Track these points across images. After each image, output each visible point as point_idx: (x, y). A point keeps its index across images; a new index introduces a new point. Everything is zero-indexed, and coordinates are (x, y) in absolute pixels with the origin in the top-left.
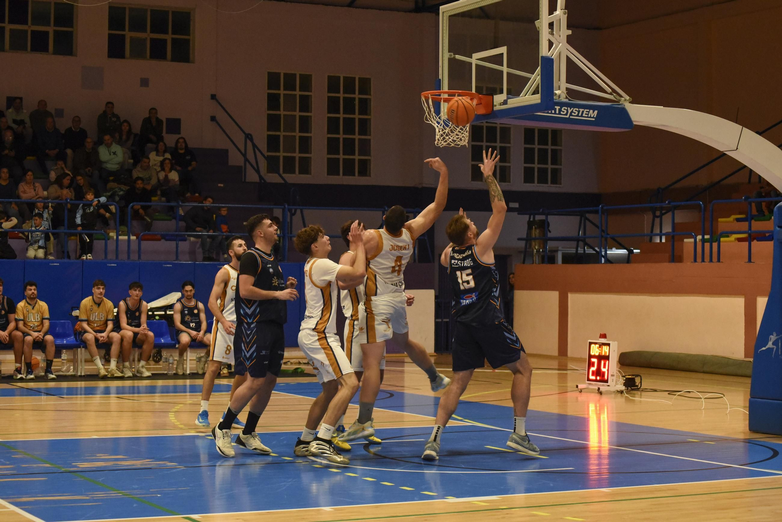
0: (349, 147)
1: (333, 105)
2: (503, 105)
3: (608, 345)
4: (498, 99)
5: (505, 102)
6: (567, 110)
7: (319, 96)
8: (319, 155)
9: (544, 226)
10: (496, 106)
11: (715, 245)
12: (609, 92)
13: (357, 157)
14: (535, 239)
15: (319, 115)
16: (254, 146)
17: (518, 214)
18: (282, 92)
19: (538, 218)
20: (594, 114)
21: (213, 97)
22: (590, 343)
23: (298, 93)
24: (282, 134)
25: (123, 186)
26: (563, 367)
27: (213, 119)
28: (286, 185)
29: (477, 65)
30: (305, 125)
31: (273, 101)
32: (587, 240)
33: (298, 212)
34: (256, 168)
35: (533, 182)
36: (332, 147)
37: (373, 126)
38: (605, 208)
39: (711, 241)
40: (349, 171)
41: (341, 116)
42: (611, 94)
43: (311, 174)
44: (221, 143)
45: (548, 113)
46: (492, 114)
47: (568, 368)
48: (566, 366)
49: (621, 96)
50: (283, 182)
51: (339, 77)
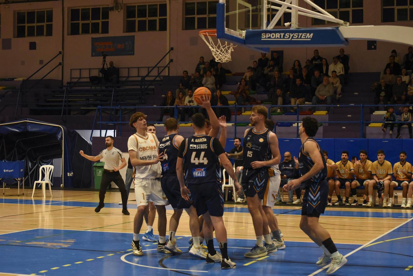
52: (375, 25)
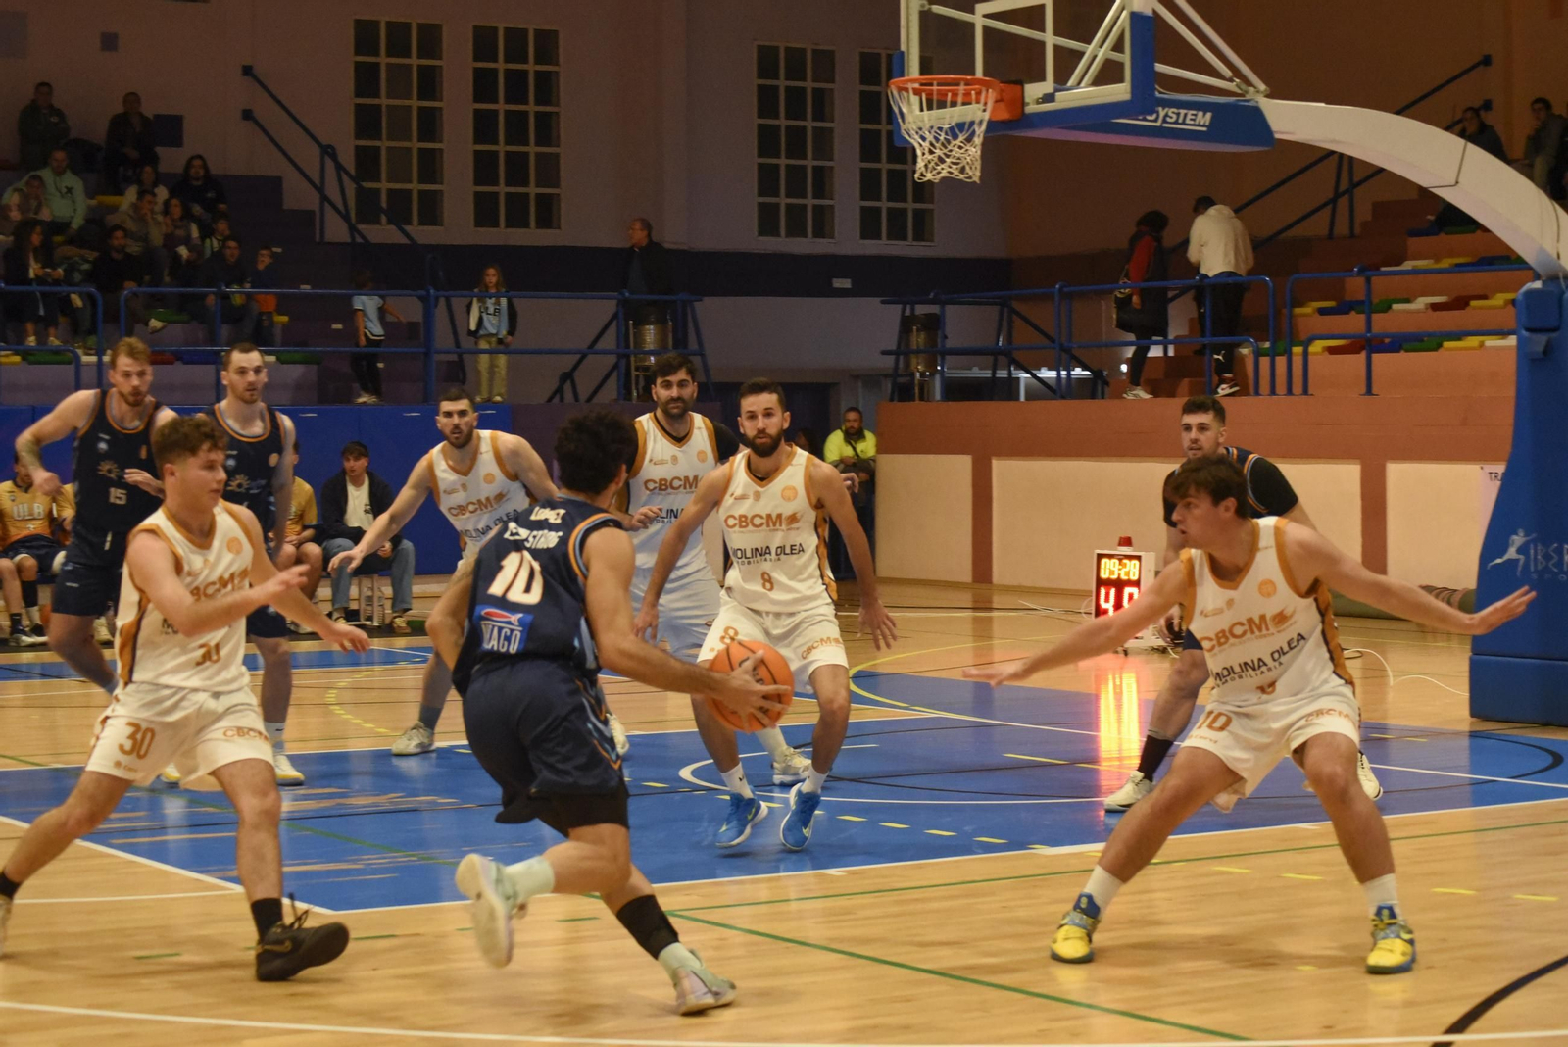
0: (517, 169)
1: (484, 84)
2: (1043, 102)
3: (1138, 558)
4: (1033, 91)
5: (1049, 98)
6: (1158, 112)
7: (457, 66)
8: (458, 187)
9: (933, 324)
10: (1028, 104)
11: (1281, 361)
12: (1227, 77)
13: (533, 190)
14: (918, 352)
15: (457, 106)
16: (339, 167)
17: (883, 302)
18: (383, 60)
19: (921, 309)
20: (1204, 118)
21: (247, 71)
22: (1100, 557)
23: (414, 61)
24: (384, 144)
25: (88, 251)
26: (982, 605)
27: (247, 115)
28: (413, 249)
29: (987, 30)
30: (430, 123)
31: (366, 79)
32: (1016, 355)
33: (442, 301)
34: (343, 211)
35: (878, 237)
36: (485, 169)
37: (565, 129)
38: (1066, 290)
39: (1273, 354)
40: (517, 219)
41: (501, 107)
42: (1230, 80)
43: (442, 225)
44: (268, 164)
45: (1145, 119)
46: (1022, 120)
47: (995, 605)
48: (990, 602)
49: (1249, 83)
50: (408, 242)
51: (495, 29)
52: (1327, 103)
